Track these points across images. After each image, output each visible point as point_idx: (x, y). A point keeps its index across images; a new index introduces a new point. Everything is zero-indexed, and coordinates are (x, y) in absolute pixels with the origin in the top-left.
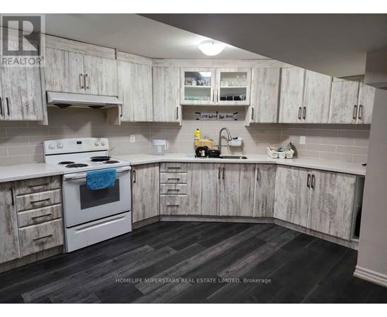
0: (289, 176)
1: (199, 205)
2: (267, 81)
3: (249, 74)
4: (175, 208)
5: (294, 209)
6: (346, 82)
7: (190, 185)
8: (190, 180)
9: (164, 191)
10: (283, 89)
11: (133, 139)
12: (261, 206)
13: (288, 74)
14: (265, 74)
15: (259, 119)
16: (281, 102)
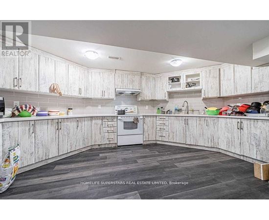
0: (226, 124)
1: (175, 137)
2: (211, 76)
3: (201, 74)
4: (163, 138)
5: (230, 143)
6: (261, 68)
7: (170, 127)
8: (170, 124)
9: (158, 129)
10: (222, 78)
11: (147, 107)
12: (210, 141)
13: (224, 71)
14: (210, 73)
15: (208, 95)
16: (221, 86)
